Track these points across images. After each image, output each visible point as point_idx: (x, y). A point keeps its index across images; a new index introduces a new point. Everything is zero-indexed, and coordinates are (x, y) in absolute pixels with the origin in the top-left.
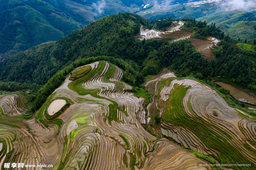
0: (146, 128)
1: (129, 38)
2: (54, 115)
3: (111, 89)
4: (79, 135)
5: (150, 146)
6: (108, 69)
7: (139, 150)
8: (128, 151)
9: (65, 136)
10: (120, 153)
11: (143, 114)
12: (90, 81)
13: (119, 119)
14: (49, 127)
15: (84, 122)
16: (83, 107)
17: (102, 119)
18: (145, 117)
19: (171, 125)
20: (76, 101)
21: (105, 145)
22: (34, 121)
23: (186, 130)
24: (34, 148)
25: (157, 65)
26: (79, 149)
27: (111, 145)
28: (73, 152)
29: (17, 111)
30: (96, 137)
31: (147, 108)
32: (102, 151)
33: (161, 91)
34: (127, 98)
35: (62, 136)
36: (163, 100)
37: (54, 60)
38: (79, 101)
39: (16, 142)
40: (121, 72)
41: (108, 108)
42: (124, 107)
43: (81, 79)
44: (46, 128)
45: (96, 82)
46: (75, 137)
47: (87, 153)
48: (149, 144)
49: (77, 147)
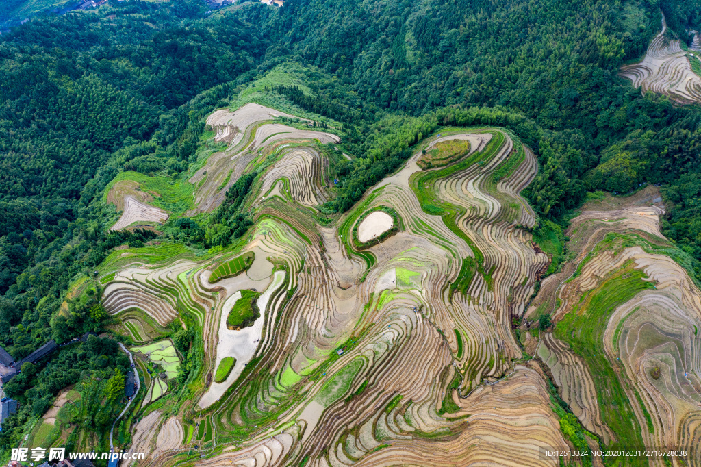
0: (516, 326)
1: (601, 70)
2: (367, 243)
3: (488, 216)
4: (391, 303)
5: (501, 367)
6: (505, 159)
7: (475, 368)
8: (456, 362)
9: (370, 292)
10: (441, 362)
11: (526, 293)
12: (456, 180)
13: (470, 294)
14: (352, 260)
15: (407, 282)
16: (418, 245)
17: (440, 286)
18: (526, 302)
19: (564, 346)
20: (410, 226)
21: (423, 339)
22: (333, 234)
23: (584, 371)
24: (322, 292)
25: (635, 172)
26: (383, 331)
27: (433, 344)
28: (372, 331)
29: (311, 192)
30: (414, 321)
31: (544, 282)
32: (414, 348)
33: (591, 260)
34: (513, 246)
35: (366, 288)
36: (581, 285)
37: (411, 44)
38: (415, 227)
39: (302, 274)
40: (532, 172)
41: (459, 265)
42: (493, 269)
43: (437, 171)
44: (347, 259)
45: (466, 187)
46: (385, 305)
47: (391, 342)
48: (501, 363)
49: (381, 326)
